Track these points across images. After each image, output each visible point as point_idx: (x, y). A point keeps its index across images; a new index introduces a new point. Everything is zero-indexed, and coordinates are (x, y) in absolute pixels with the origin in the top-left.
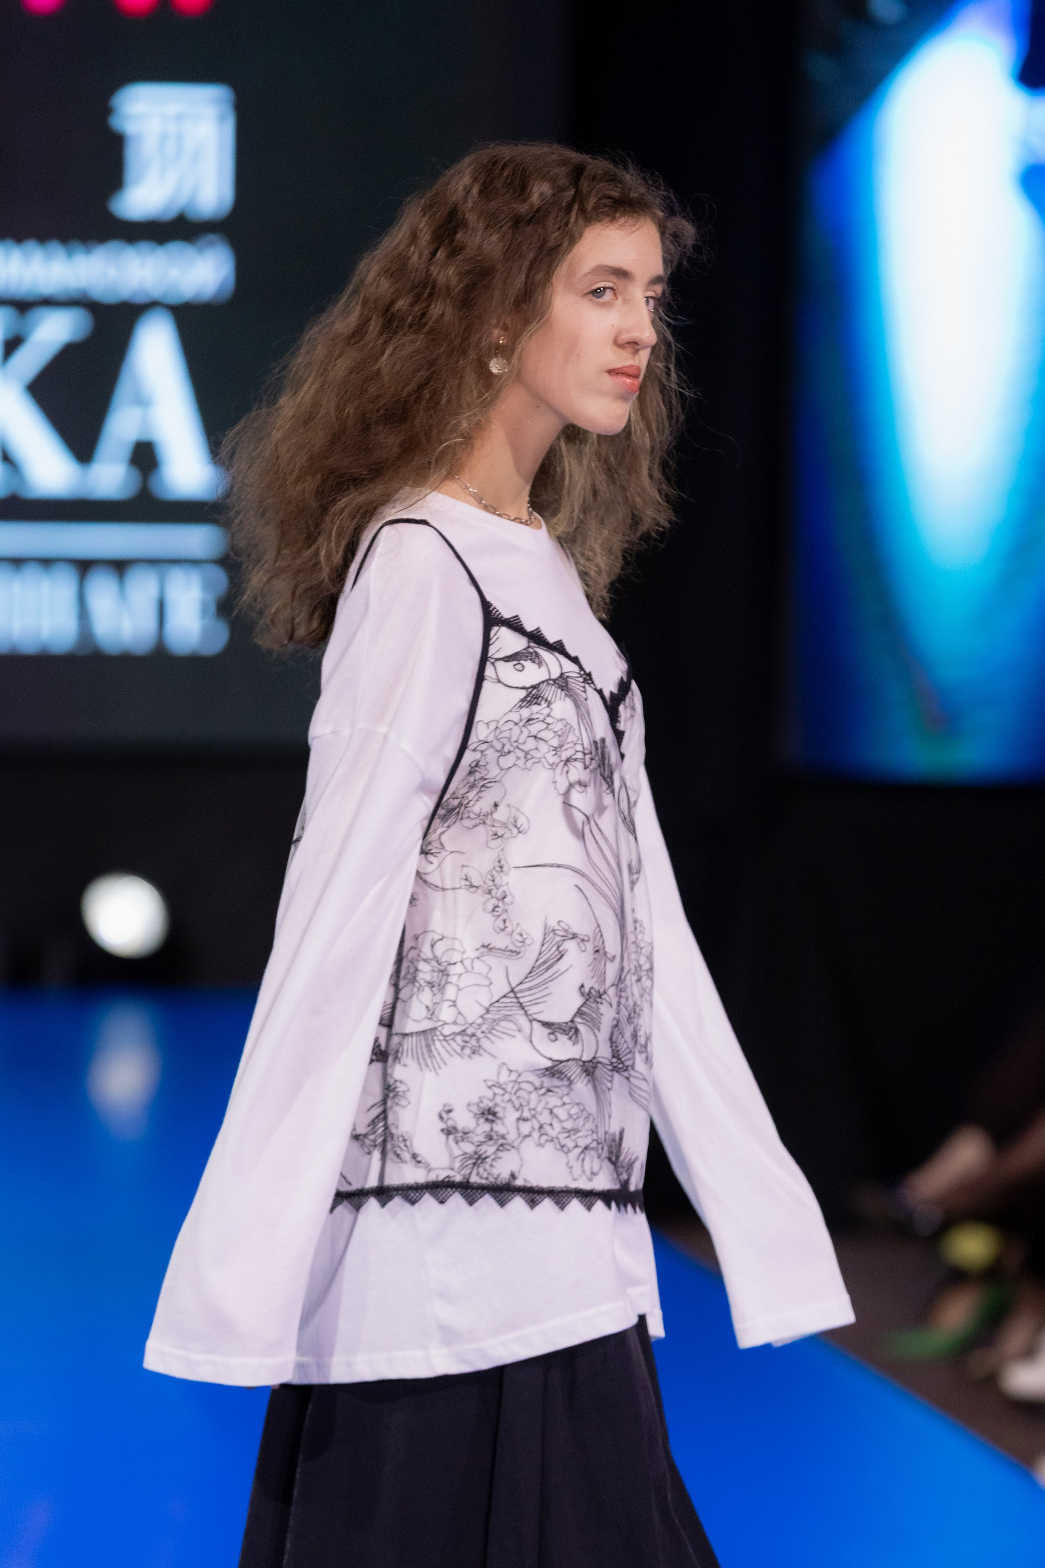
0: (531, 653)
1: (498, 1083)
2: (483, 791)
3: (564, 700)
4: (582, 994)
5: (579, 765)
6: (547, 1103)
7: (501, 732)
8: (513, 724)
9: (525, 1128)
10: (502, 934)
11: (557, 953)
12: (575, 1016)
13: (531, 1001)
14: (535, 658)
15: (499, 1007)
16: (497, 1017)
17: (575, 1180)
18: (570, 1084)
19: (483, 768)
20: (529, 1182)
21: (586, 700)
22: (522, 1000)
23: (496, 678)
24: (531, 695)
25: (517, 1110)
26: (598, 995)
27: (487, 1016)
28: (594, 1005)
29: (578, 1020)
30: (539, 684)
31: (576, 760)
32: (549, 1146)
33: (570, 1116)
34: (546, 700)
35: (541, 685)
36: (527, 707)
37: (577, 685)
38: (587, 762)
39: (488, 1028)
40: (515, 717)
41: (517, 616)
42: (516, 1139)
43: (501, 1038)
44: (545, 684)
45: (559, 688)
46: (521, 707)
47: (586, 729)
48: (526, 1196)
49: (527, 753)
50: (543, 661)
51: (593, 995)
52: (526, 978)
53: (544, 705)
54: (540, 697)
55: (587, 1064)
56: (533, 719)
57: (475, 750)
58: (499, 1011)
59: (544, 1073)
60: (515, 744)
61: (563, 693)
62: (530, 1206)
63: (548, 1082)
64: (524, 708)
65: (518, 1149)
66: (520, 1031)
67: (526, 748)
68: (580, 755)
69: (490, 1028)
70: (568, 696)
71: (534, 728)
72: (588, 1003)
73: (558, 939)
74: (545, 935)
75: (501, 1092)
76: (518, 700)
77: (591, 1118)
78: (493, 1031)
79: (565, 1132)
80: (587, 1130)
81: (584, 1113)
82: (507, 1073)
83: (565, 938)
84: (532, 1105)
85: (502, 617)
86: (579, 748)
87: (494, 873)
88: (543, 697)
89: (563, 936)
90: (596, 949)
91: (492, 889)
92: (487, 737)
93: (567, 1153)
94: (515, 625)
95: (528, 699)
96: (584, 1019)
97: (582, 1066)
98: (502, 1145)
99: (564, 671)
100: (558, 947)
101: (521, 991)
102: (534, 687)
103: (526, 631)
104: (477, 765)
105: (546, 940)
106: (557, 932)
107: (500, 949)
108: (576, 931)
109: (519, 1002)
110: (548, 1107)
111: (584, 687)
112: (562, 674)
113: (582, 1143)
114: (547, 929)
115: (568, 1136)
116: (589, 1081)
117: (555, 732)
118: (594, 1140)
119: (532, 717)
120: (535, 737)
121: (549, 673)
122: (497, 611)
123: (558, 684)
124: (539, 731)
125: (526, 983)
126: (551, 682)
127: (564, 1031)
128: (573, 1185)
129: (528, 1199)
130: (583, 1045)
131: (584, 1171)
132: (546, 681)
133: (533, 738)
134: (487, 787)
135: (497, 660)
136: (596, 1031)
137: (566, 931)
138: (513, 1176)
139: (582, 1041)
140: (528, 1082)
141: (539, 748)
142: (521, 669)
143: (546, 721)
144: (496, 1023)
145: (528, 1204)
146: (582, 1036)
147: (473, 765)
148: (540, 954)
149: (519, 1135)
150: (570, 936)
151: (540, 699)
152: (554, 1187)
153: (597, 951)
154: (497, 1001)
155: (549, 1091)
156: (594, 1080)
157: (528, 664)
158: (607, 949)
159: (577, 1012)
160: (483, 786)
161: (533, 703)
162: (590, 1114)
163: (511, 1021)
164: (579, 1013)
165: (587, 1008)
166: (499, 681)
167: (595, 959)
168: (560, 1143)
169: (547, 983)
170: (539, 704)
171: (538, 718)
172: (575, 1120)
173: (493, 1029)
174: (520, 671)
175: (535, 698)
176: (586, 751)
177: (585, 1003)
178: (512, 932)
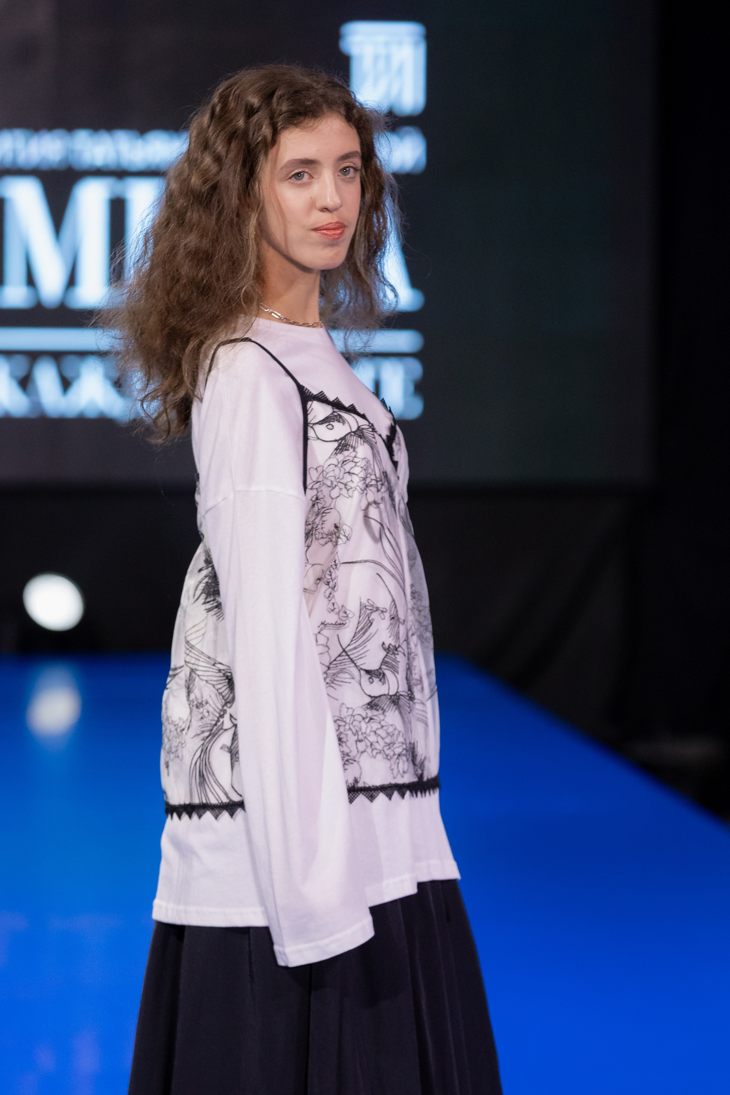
0: (336, 416)
1: (341, 718)
2: (324, 516)
3: (363, 445)
4: (385, 649)
5: (373, 489)
6: (372, 727)
7: (327, 473)
8: (334, 466)
9: (361, 746)
10: (332, 613)
11: (368, 622)
12: (381, 665)
13: (357, 657)
14: (340, 419)
15: (336, 664)
16: (335, 671)
17: (394, 778)
18: (384, 712)
19: (322, 500)
20: (367, 784)
21: (376, 443)
22: (352, 657)
23: (316, 437)
24: (341, 445)
25: (355, 735)
26: (395, 649)
27: (328, 672)
28: (393, 656)
29: (383, 667)
30: (345, 436)
31: (372, 485)
32: (380, 757)
33: (388, 734)
34: (352, 447)
35: (347, 437)
36: (340, 453)
37: (369, 433)
38: (379, 487)
39: (330, 680)
40: (334, 461)
41: (322, 392)
42: (357, 755)
43: (341, 686)
44: (349, 435)
45: (358, 437)
46: (336, 454)
47: (377, 464)
48: (366, 794)
49: (346, 485)
50: (345, 420)
51: (391, 649)
52: (352, 641)
53: (351, 450)
54: (347, 445)
55: (393, 697)
56: (346, 461)
57: (312, 489)
58: (337, 667)
59: (367, 707)
60: (338, 480)
61: (362, 440)
62: (370, 800)
63: (370, 713)
64: (339, 454)
65: (358, 762)
66: (353, 678)
67: (344, 481)
68: (374, 482)
69: (332, 679)
70: (365, 442)
71: (348, 467)
72: (389, 655)
73: (368, 612)
74: (360, 610)
75: (343, 724)
76: (333, 450)
77: (401, 734)
78: (334, 682)
79: (387, 746)
80: (399, 743)
81: (396, 731)
82: (346, 710)
83: (372, 611)
84: (363, 731)
85: (313, 394)
86: (373, 477)
87: (332, 570)
88: (349, 445)
89: (371, 610)
90: (392, 616)
91: (330, 582)
92: (318, 478)
93: (389, 760)
94: (322, 398)
95: (340, 447)
96: (387, 666)
97: (390, 699)
98: (347, 761)
99: (359, 425)
100: (369, 618)
101: (350, 650)
102: (342, 439)
103: (329, 401)
104: (317, 499)
105: (362, 613)
106: (367, 607)
107: (332, 624)
108: (378, 606)
109: (350, 658)
110: (372, 730)
111: (373, 435)
112: (359, 427)
113: (398, 751)
114: (362, 605)
115: (390, 748)
116: (396, 709)
117: (361, 467)
118: (404, 749)
119: (345, 459)
120: (349, 473)
121: (351, 428)
122: (309, 391)
123: (357, 434)
124: (351, 469)
125: (352, 645)
126: (353, 434)
127: (377, 675)
128: (393, 782)
129: (368, 795)
130: (389, 685)
131: (399, 771)
132: (349, 433)
133: (347, 474)
134: (326, 513)
135: (314, 424)
136: (396, 674)
137: (372, 606)
138: (356, 781)
139: (388, 681)
140: (359, 715)
141: (353, 480)
142: (331, 428)
143: (354, 461)
144: (336, 675)
145: (369, 799)
146: (387, 678)
147: (314, 499)
148: (359, 623)
149: (358, 752)
150: (375, 609)
151: (348, 446)
152: (384, 785)
153: (393, 618)
154: (335, 660)
155: (371, 719)
156: (399, 708)
157: (335, 424)
158: (399, 616)
159: (383, 662)
160: (323, 513)
161: (344, 450)
162: (400, 732)
163: (346, 672)
164: (384, 662)
165: (388, 658)
166: (319, 439)
167: (391, 624)
168: (385, 754)
169: (366, 642)
170: (348, 450)
171: (349, 460)
172: (391, 736)
173: (334, 680)
174: (331, 429)
175: (345, 446)
176: (378, 480)
177: (387, 655)
178: (339, 612)
